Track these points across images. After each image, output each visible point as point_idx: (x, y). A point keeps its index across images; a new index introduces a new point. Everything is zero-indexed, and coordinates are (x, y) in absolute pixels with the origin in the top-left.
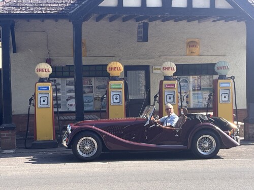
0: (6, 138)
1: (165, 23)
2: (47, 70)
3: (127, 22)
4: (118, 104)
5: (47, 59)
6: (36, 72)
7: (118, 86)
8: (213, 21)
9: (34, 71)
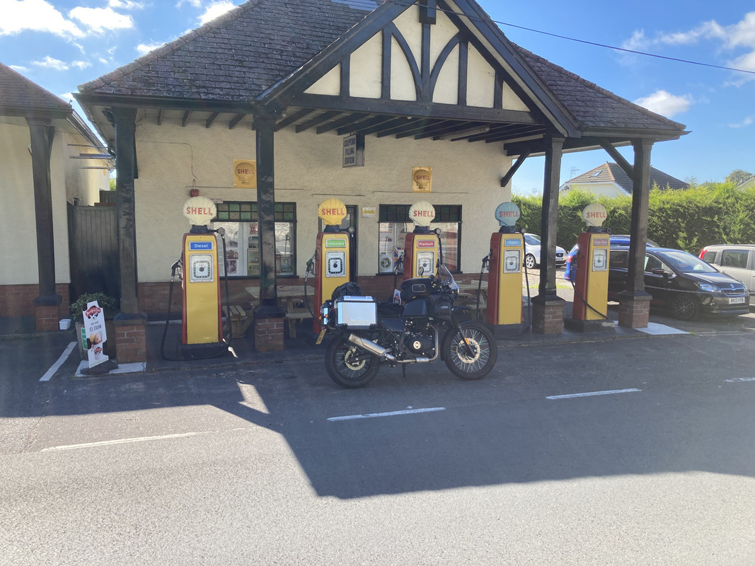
0: (126, 341)
1: (383, 138)
2: (207, 211)
3: (323, 134)
4: (338, 275)
5: (192, 190)
6: (185, 214)
7: (340, 244)
8: (452, 140)
9: (183, 212)
